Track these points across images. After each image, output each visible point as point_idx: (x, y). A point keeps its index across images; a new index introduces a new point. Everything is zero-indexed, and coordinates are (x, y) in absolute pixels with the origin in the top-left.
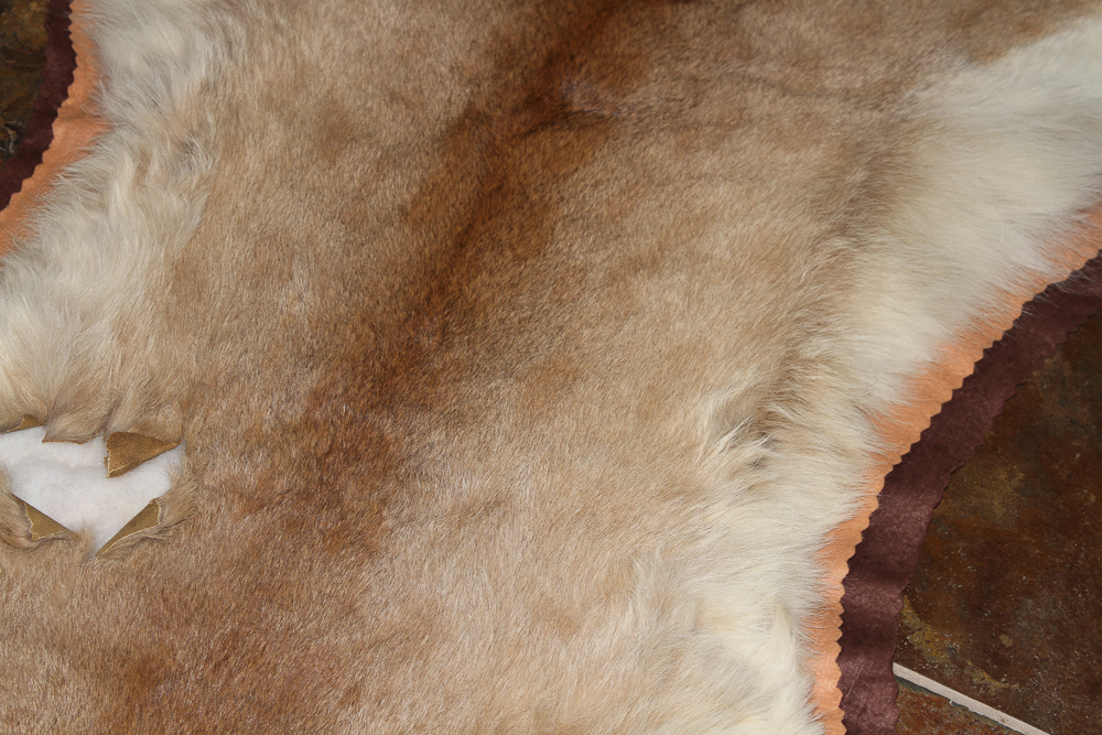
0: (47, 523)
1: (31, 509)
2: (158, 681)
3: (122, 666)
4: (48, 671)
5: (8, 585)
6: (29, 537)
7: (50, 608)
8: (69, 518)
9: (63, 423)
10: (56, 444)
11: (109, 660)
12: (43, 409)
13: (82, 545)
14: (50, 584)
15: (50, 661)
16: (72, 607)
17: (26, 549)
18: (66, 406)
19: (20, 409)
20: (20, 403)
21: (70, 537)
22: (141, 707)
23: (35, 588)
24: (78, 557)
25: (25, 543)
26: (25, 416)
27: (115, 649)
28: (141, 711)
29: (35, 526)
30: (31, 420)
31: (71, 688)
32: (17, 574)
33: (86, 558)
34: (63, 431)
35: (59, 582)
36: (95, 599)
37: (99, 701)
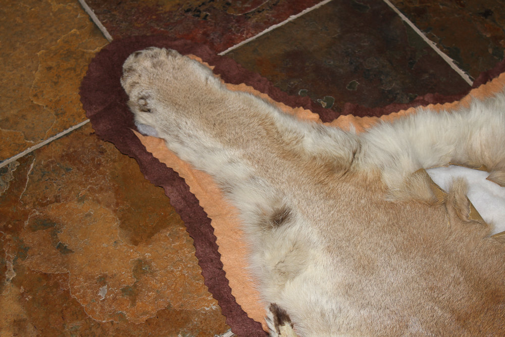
0: (476, 214)
1: (472, 205)
2: (499, 302)
3: (486, 288)
4: (455, 276)
5: (451, 233)
6: (467, 217)
7: (464, 250)
8: (486, 216)
9: (498, 174)
10: (491, 182)
11: (481, 283)
12: (491, 165)
13: (487, 230)
14: (468, 240)
15: (456, 273)
16: (473, 254)
17: (464, 222)
18: (502, 168)
19: (481, 161)
20: (482, 158)
21: (484, 224)
22: (488, 309)
23: (461, 239)
24: (483, 234)
25: (465, 218)
26: (483, 165)
27: (485, 279)
28: (487, 311)
29: (471, 213)
30: (484, 168)
31: (462, 288)
32: (456, 230)
33: (487, 236)
34: (496, 178)
35: (472, 241)
36: (484, 255)
37: (471, 298)
